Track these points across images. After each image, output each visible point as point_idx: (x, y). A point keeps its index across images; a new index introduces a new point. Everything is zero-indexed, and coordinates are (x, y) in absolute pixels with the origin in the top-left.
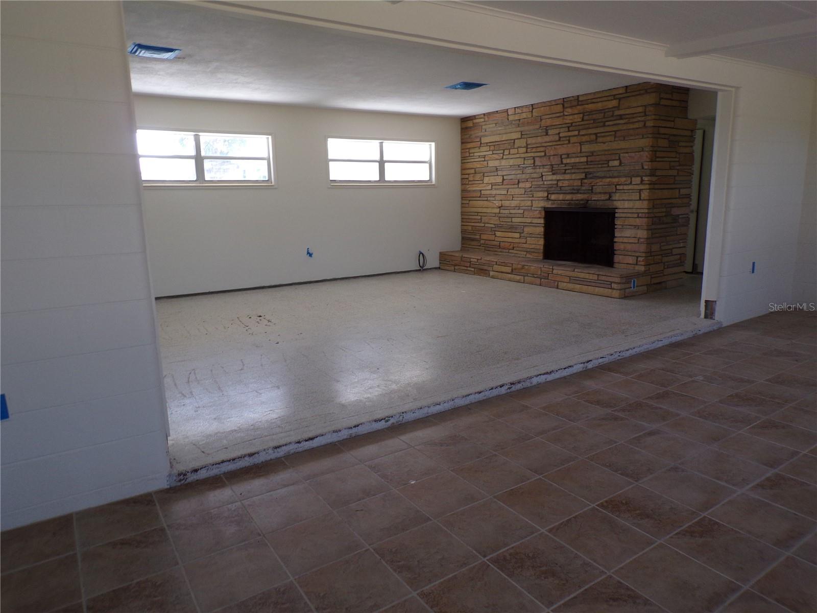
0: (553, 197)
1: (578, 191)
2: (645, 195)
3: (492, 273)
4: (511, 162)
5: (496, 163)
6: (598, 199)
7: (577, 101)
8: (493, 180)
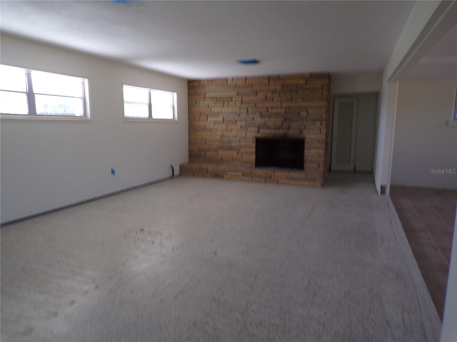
0: (262, 131)
1: (280, 128)
2: (324, 131)
3: (226, 176)
4: (230, 109)
5: (219, 110)
6: (293, 133)
7: (278, 78)
8: (215, 119)
